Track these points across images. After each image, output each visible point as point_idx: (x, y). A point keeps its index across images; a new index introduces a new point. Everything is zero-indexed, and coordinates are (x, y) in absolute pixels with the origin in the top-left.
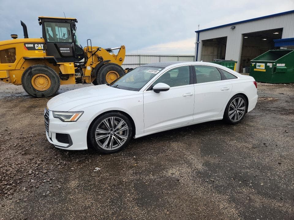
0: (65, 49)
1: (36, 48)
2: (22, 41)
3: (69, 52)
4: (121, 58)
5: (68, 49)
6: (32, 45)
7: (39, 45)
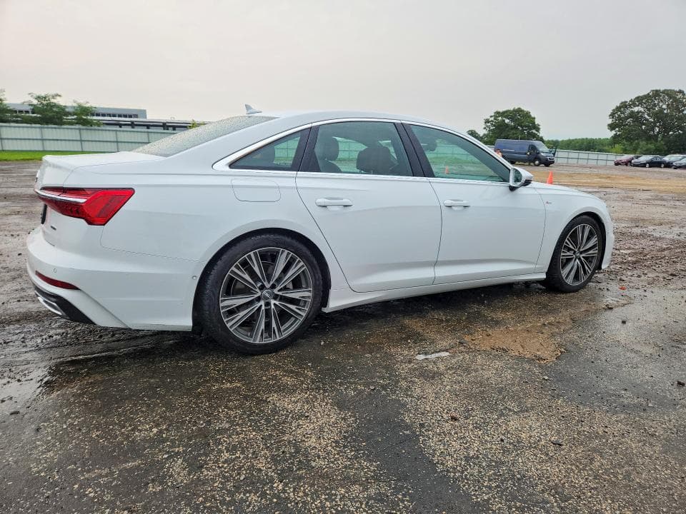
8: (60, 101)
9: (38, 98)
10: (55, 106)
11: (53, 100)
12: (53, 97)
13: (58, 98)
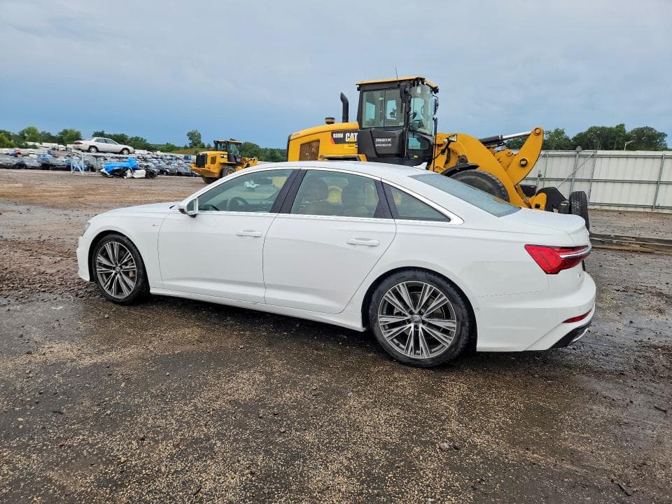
0: (383, 140)
1: (347, 141)
2: (328, 129)
3: (390, 145)
4: (524, 160)
5: (389, 140)
6: (341, 136)
7: (352, 134)
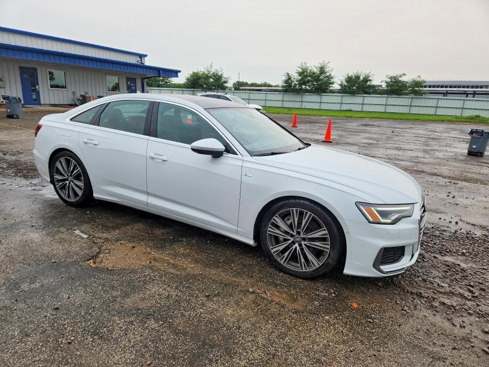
8: (404, 79)
9: (391, 78)
10: (401, 82)
11: (400, 79)
12: (400, 76)
13: (404, 76)
